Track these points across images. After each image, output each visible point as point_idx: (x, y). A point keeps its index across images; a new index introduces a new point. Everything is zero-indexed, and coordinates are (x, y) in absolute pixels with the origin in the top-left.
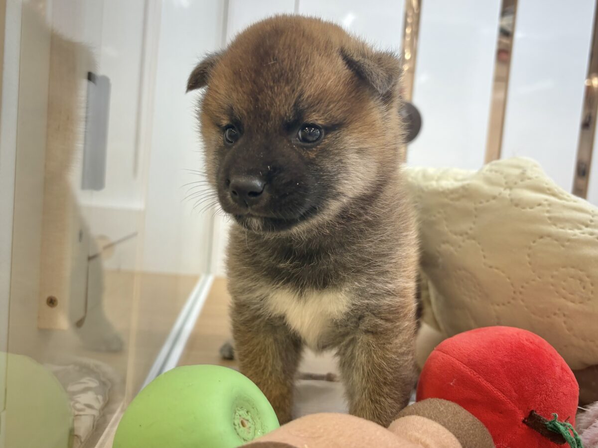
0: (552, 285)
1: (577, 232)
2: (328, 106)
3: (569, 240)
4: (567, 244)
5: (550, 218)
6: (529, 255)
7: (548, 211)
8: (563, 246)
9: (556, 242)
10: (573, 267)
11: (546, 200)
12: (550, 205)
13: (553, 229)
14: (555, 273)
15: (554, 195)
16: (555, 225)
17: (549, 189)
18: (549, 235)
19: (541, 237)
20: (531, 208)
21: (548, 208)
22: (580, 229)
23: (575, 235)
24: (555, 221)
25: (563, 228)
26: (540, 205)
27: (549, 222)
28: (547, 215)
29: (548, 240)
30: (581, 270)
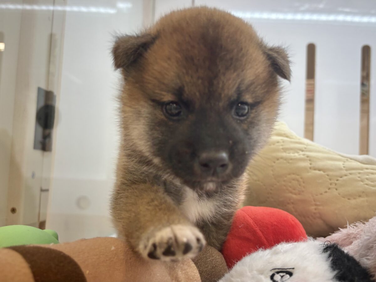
0: (285, 186)
1: (296, 154)
2: (256, 88)
3: (291, 159)
4: (290, 161)
5: (283, 149)
6: (272, 171)
7: (282, 145)
8: (289, 163)
9: (285, 161)
10: (294, 174)
11: (282, 140)
12: (283, 142)
13: (284, 155)
14: (285, 179)
15: (287, 137)
16: (285, 152)
17: (284, 134)
18: (282, 158)
19: (278, 159)
20: (274, 144)
21: (282, 144)
22: (298, 153)
23: (295, 156)
24: (285, 150)
25: (289, 153)
26: (278, 142)
27: (282, 150)
28: (281, 147)
29: (281, 160)
30: (298, 175)
